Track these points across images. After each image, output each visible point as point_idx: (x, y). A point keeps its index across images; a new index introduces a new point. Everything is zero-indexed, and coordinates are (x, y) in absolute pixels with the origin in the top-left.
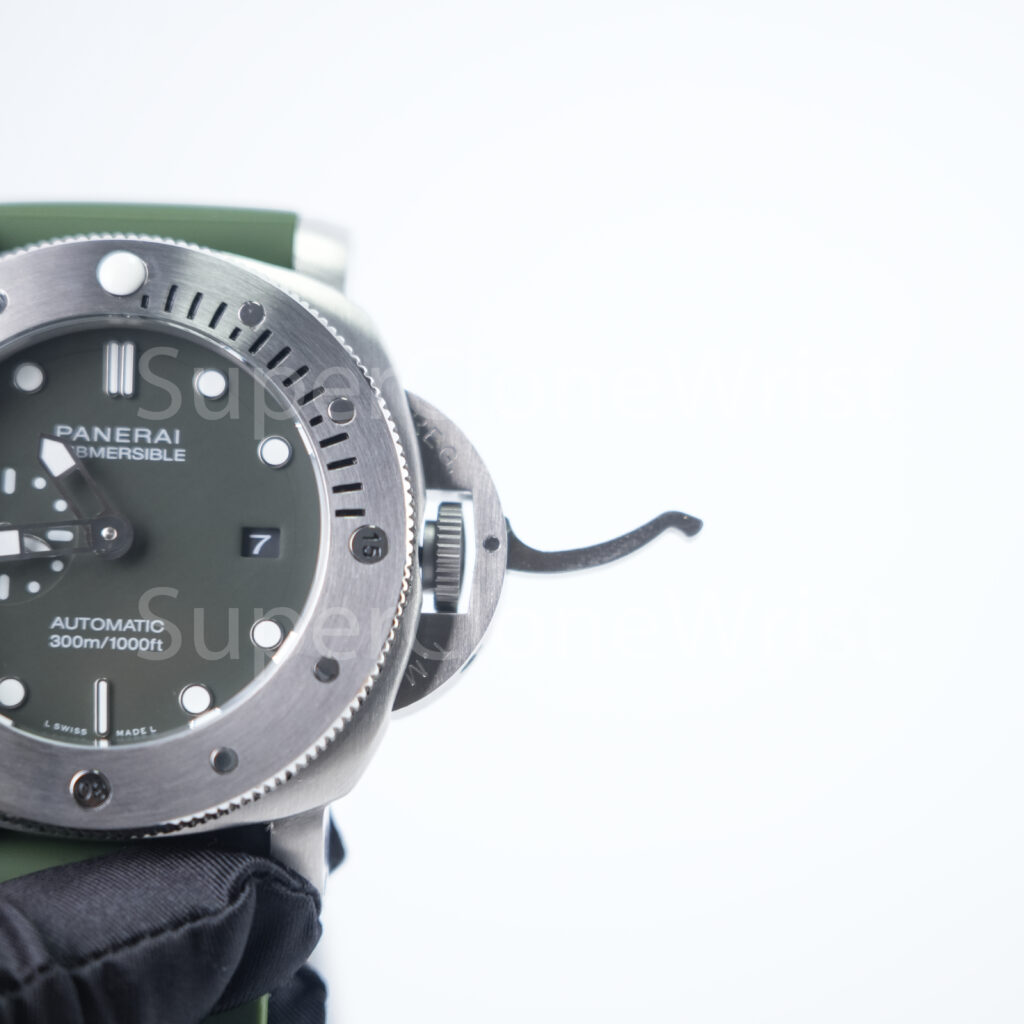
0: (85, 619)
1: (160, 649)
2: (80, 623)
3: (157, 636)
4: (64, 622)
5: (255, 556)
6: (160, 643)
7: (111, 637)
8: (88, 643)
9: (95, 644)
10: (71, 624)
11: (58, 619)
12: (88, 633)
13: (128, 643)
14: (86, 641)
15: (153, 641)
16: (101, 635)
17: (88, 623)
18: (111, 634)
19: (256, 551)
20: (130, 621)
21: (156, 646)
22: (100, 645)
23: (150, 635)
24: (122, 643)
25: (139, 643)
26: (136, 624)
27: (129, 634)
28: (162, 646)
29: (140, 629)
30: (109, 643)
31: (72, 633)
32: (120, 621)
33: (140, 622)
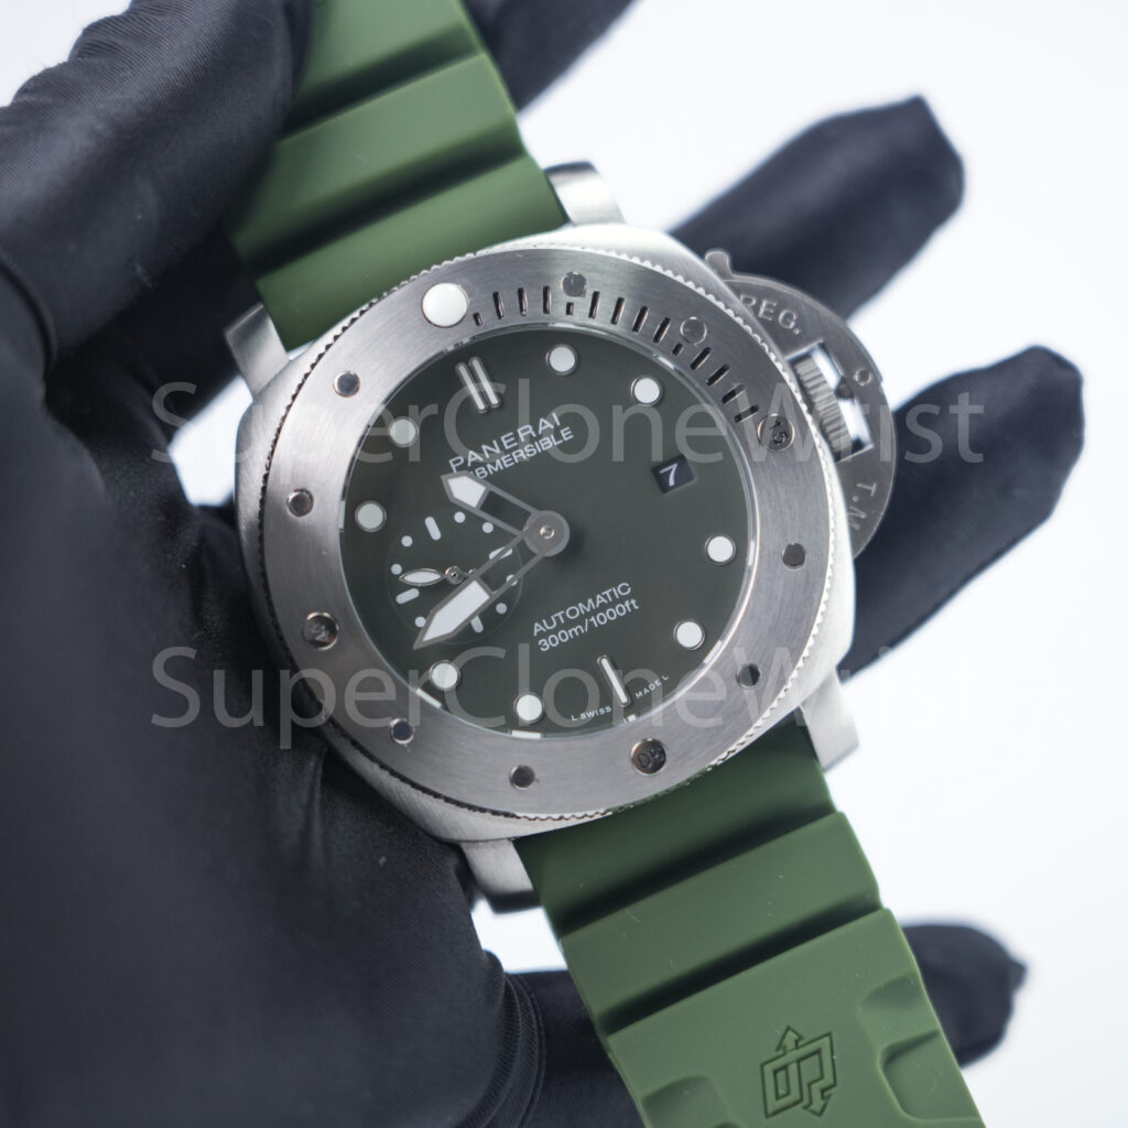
0: (559, 614)
1: (636, 607)
2: (557, 618)
3: (629, 597)
4: (543, 626)
5: (673, 487)
6: (633, 602)
7: (590, 618)
8: (573, 632)
9: (579, 630)
10: (550, 623)
11: (537, 625)
12: (569, 624)
13: (607, 616)
14: (570, 631)
15: (627, 603)
16: (581, 620)
17: (564, 616)
18: (588, 615)
19: (672, 482)
20: (598, 596)
21: (631, 606)
22: (584, 629)
23: (622, 600)
24: (602, 619)
25: (616, 612)
26: (605, 597)
27: (603, 608)
28: (637, 604)
29: (610, 600)
30: (591, 624)
31: (555, 631)
32: (590, 601)
33: (607, 593)
